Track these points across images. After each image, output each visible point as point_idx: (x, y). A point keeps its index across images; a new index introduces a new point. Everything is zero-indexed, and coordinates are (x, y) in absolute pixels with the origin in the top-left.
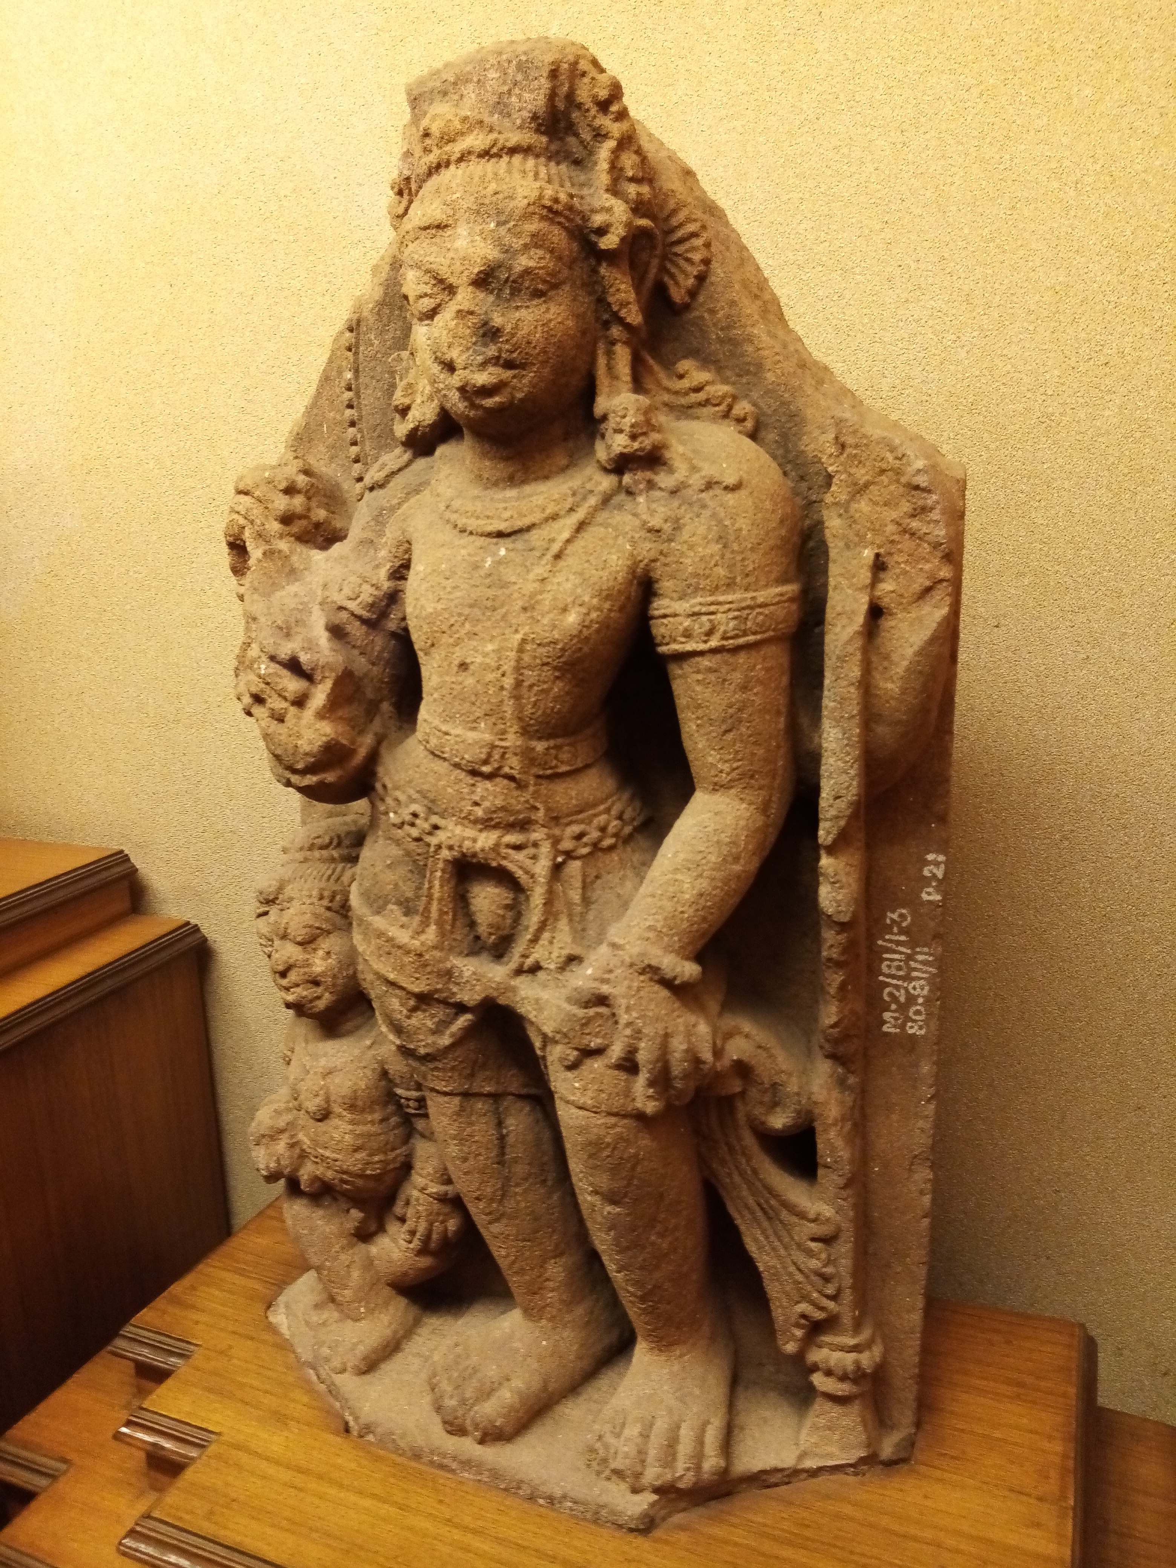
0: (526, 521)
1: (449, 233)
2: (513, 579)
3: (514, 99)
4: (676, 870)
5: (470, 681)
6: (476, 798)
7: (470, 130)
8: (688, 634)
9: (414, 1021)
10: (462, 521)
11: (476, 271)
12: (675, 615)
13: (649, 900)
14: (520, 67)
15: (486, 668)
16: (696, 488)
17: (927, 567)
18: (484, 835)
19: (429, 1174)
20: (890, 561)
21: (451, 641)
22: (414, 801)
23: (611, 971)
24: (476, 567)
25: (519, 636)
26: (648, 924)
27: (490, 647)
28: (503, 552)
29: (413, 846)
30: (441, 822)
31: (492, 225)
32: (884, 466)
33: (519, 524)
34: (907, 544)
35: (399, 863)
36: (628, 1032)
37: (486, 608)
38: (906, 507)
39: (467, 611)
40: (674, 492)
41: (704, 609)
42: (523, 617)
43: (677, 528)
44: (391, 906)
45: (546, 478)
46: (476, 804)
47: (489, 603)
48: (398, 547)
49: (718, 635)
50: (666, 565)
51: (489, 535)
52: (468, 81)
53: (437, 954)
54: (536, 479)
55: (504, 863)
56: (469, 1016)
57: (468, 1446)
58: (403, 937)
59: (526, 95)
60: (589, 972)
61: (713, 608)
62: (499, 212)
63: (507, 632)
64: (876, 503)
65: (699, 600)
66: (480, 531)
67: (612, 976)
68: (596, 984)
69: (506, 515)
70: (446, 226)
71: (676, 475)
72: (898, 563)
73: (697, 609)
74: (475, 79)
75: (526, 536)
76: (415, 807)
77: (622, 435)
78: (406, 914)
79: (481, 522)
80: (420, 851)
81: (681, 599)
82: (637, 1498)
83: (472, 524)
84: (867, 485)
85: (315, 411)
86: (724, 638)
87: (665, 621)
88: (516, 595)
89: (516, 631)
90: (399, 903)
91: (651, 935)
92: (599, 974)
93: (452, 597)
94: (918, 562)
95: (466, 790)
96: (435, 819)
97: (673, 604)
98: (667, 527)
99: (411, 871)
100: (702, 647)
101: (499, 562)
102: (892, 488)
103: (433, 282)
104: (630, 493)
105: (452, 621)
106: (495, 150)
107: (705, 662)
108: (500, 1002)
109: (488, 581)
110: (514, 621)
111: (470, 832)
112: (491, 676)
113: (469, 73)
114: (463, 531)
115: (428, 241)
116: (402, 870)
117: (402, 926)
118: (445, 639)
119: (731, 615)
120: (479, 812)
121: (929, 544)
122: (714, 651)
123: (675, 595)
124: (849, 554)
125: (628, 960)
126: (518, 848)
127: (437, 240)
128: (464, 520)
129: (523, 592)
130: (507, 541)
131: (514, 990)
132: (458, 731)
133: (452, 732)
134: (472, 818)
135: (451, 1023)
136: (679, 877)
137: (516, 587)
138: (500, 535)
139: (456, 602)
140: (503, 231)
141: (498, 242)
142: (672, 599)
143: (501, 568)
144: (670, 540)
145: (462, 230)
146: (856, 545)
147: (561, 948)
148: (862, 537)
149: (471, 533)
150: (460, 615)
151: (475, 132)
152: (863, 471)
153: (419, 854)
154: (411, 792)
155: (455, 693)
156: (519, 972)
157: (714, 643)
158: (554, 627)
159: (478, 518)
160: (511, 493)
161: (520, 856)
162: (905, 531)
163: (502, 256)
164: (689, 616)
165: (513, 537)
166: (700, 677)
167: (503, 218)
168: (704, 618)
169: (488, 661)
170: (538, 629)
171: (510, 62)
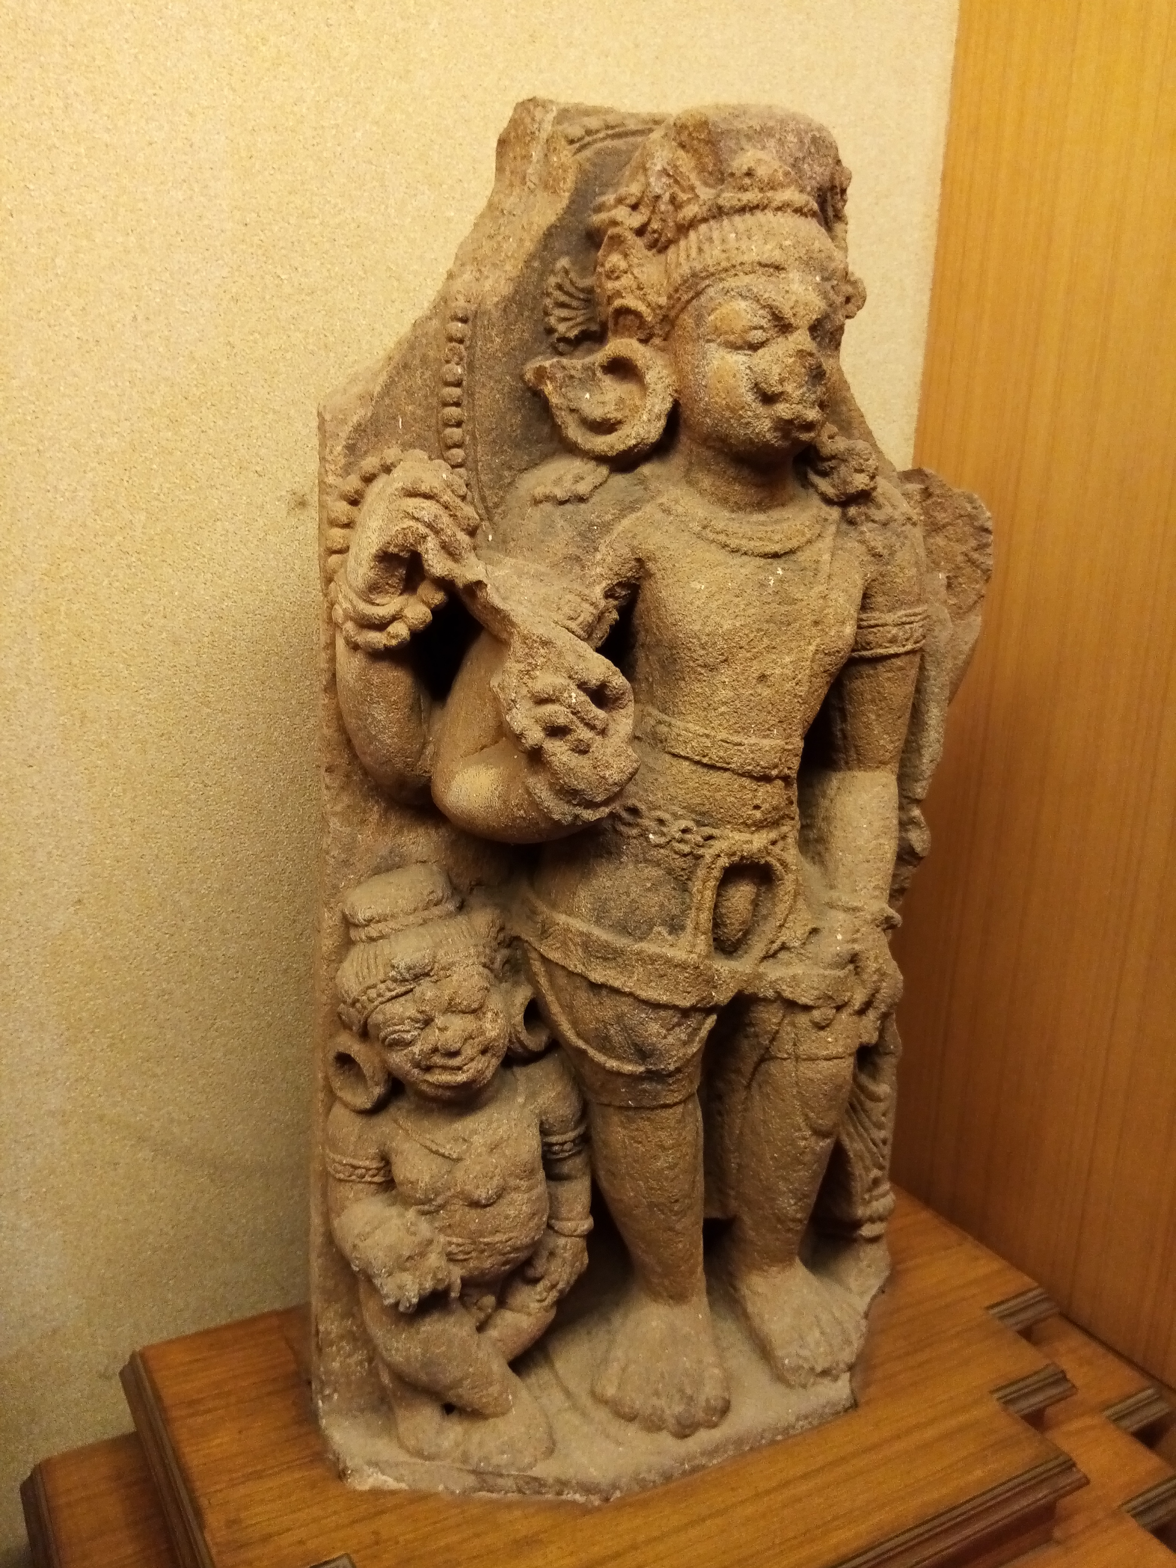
0: (794, 543)
1: (783, 275)
2: (799, 596)
3: (806, 166)
4: (877, 837)
5: (766, 692)
6: (757, 802)
7: (789, 185)
8: (893, 641)
9: (670, 1039)
10: (734, 543)
11: (814, 317)
12: (886, 625)
13: (866, 865)
14: (814, 140)
15: (784, 678)
16: (900, 522)
17: (977, 586)
18: (756, 835)
19: (579, 1213)
20: (955, 582)
21: (748, 655)
22: (681, 817)
23: (858, 931)
24: (763, 585)
25: (812, 648)
26: (873, 885)
27: (787, 659)
28: (780, 572)
29: (680, 862)
30: (715, 832)
31: (818, 279)
32: (962, 513)
33: (789, 546)
34: (968, 570)
35: (661, 883)
36: (875, 977)
37: (782, 623)
38: (973, 543)
39: (765, 626)
40: (885, 524)
41: (908, 620)
42: (814, 630)
43: (892, 554)
44: (656, 929)
45: (783, 505)
46: (757, 807)
47: (784, 619)
48: (623, 564)
49: (912, 641)
50: (883, 584)
51: (766, 556)
52: (771, 135)
53: (707, 962)
54: (777, 506)
55: (769, 859)
56: (714, 1017)
57: (704, 1438)
58: (679, 954)
59: (817, 168)
60: (839, 937)
61: (912, 618)
62: (823, 269)
63: (802, 644)
64: (950, 540)
65: (903, 612)
66: (756, 551)
67: (859, 935)
68: (850, 946)
69: (776, 538)
70: (783, 269)
71: (884, 510)
72: (961, 584)
73: (904, 619)
74: (778, 136)
75: (793, 557)
76: (683, 824)
77: (863, 475)
78: (670, 933)
79: (752, 543)
80: (685, 866)
81: (889, 611)
82: (840, 1383)
83: (746, 545)
84: (944, 526)
85: (387, 401)
86: (916, 643)
87: (874, 630)
88: (805, 611)
89: (810, 644)
90: (664, 923)
91: (877, 893)
92: (849, 937)
93: (747, 613)
94: (971, 583)
95: (750, 796)
96: (708, 831)
97: (883, 616)
98: (885, 552)
99: (674, 889)
100: (902, 650)
101: (781, 581)
102: (966, 529)
103: (770, 317)
104: (852, 522)
105: (752, 636)
106: (805, 210)
107: (898, 662)
108: (746, 992)
109: (777, 597)
110: (807, 634)
111: (746, 836)
112: (788, 686)
113: (772, 128)
114: (735, 551)
115: (764, 278)
116: (667, 889)
117: (672, 946)
118: (743, 654)
119: (921, 623)
120: (758, 814)
121: (982, 570)
122: (907, 653)
123: (884, 608)
124: (929, 576)
125: (869, 917)
126: (774, 843)
127: (773, 279)
128: (737, 541)
129: (811, 607)
130: (782, 561)
131: (760, 976)
132: (753, 740)
133: (746, 742)
134: (749, 822)
135: (700, 1029)
136: (882, 841)
137: (804, 603)
138: (776, 556)
139: (754, 618)
140: (828, 286)
141: (825, 295)
142: (882, 612)
143: (786, 586)
144: (888, 564)
145: (794, 275)
146: (933, 570)
147: (806, 925)
148: (937, 564)
149: (745, 554)
150: (759, 630)
151: (793, 188)
152: (944, 515)
153: (683, 869)
154: (676, 809)
155: (752, 704)
156: (765, 958)
157: (909, 647)
158: (840, 637)
159: (751, 539)
160: (762, 517)
161: (776, 849)
162: (969, 561)
163: (829, 309)
164: (895, 625)
165: (784, 558)
166: (890, 675)
167: (826, 275)
168: (907, 627)
169: (786, 671)
170: (827, 640)
171: (807, 133)
